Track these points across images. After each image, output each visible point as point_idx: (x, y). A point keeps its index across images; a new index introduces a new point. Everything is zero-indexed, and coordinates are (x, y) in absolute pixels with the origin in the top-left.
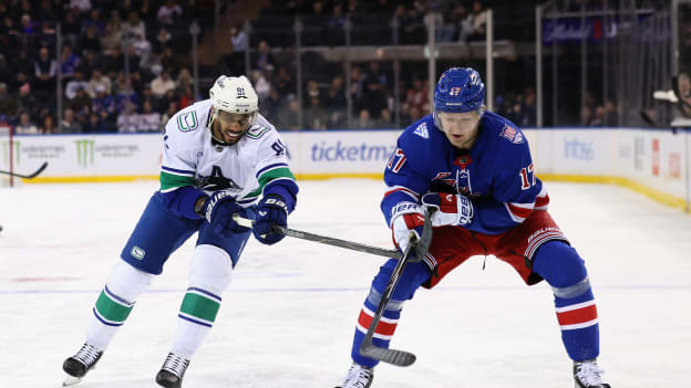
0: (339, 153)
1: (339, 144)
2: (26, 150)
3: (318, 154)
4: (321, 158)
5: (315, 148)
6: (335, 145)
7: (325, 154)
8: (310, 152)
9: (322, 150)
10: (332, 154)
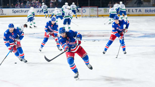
0: (150, 11)
1: (150, 9)
2: (95, 10)
3: (146, 11)
4: (147, 12)
5: (146, 10)
6: (149, 9)
7: (148, 11)
8: (145, 11)
9: (147, 11)
10: (149, 11)
